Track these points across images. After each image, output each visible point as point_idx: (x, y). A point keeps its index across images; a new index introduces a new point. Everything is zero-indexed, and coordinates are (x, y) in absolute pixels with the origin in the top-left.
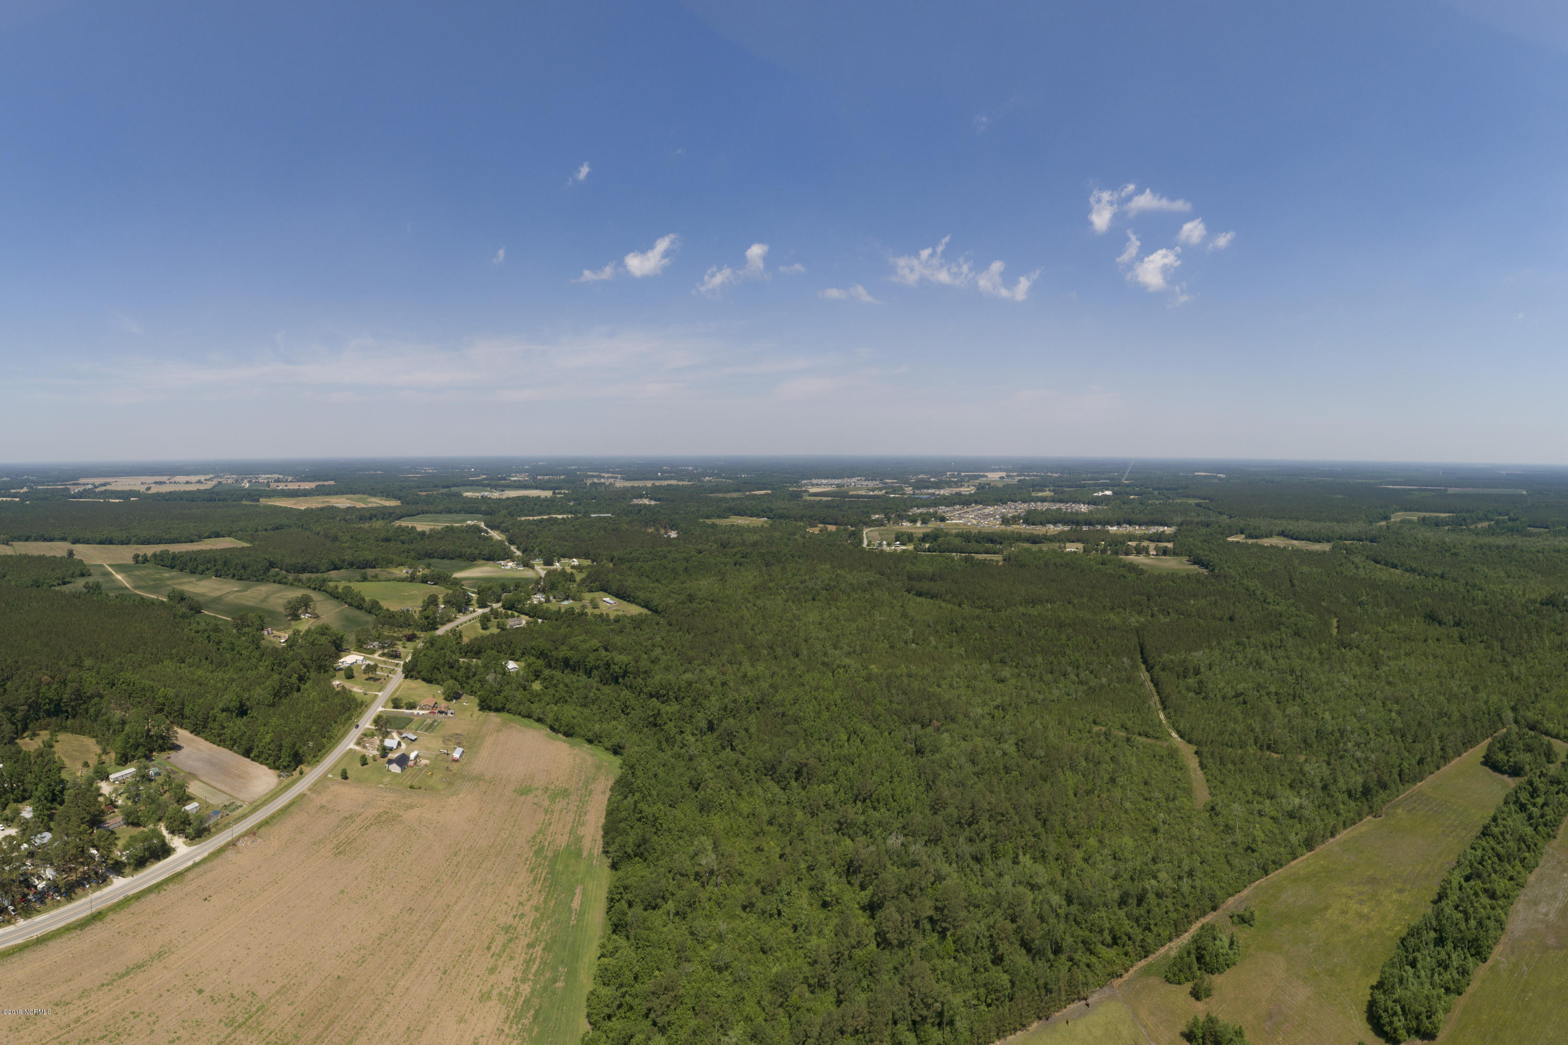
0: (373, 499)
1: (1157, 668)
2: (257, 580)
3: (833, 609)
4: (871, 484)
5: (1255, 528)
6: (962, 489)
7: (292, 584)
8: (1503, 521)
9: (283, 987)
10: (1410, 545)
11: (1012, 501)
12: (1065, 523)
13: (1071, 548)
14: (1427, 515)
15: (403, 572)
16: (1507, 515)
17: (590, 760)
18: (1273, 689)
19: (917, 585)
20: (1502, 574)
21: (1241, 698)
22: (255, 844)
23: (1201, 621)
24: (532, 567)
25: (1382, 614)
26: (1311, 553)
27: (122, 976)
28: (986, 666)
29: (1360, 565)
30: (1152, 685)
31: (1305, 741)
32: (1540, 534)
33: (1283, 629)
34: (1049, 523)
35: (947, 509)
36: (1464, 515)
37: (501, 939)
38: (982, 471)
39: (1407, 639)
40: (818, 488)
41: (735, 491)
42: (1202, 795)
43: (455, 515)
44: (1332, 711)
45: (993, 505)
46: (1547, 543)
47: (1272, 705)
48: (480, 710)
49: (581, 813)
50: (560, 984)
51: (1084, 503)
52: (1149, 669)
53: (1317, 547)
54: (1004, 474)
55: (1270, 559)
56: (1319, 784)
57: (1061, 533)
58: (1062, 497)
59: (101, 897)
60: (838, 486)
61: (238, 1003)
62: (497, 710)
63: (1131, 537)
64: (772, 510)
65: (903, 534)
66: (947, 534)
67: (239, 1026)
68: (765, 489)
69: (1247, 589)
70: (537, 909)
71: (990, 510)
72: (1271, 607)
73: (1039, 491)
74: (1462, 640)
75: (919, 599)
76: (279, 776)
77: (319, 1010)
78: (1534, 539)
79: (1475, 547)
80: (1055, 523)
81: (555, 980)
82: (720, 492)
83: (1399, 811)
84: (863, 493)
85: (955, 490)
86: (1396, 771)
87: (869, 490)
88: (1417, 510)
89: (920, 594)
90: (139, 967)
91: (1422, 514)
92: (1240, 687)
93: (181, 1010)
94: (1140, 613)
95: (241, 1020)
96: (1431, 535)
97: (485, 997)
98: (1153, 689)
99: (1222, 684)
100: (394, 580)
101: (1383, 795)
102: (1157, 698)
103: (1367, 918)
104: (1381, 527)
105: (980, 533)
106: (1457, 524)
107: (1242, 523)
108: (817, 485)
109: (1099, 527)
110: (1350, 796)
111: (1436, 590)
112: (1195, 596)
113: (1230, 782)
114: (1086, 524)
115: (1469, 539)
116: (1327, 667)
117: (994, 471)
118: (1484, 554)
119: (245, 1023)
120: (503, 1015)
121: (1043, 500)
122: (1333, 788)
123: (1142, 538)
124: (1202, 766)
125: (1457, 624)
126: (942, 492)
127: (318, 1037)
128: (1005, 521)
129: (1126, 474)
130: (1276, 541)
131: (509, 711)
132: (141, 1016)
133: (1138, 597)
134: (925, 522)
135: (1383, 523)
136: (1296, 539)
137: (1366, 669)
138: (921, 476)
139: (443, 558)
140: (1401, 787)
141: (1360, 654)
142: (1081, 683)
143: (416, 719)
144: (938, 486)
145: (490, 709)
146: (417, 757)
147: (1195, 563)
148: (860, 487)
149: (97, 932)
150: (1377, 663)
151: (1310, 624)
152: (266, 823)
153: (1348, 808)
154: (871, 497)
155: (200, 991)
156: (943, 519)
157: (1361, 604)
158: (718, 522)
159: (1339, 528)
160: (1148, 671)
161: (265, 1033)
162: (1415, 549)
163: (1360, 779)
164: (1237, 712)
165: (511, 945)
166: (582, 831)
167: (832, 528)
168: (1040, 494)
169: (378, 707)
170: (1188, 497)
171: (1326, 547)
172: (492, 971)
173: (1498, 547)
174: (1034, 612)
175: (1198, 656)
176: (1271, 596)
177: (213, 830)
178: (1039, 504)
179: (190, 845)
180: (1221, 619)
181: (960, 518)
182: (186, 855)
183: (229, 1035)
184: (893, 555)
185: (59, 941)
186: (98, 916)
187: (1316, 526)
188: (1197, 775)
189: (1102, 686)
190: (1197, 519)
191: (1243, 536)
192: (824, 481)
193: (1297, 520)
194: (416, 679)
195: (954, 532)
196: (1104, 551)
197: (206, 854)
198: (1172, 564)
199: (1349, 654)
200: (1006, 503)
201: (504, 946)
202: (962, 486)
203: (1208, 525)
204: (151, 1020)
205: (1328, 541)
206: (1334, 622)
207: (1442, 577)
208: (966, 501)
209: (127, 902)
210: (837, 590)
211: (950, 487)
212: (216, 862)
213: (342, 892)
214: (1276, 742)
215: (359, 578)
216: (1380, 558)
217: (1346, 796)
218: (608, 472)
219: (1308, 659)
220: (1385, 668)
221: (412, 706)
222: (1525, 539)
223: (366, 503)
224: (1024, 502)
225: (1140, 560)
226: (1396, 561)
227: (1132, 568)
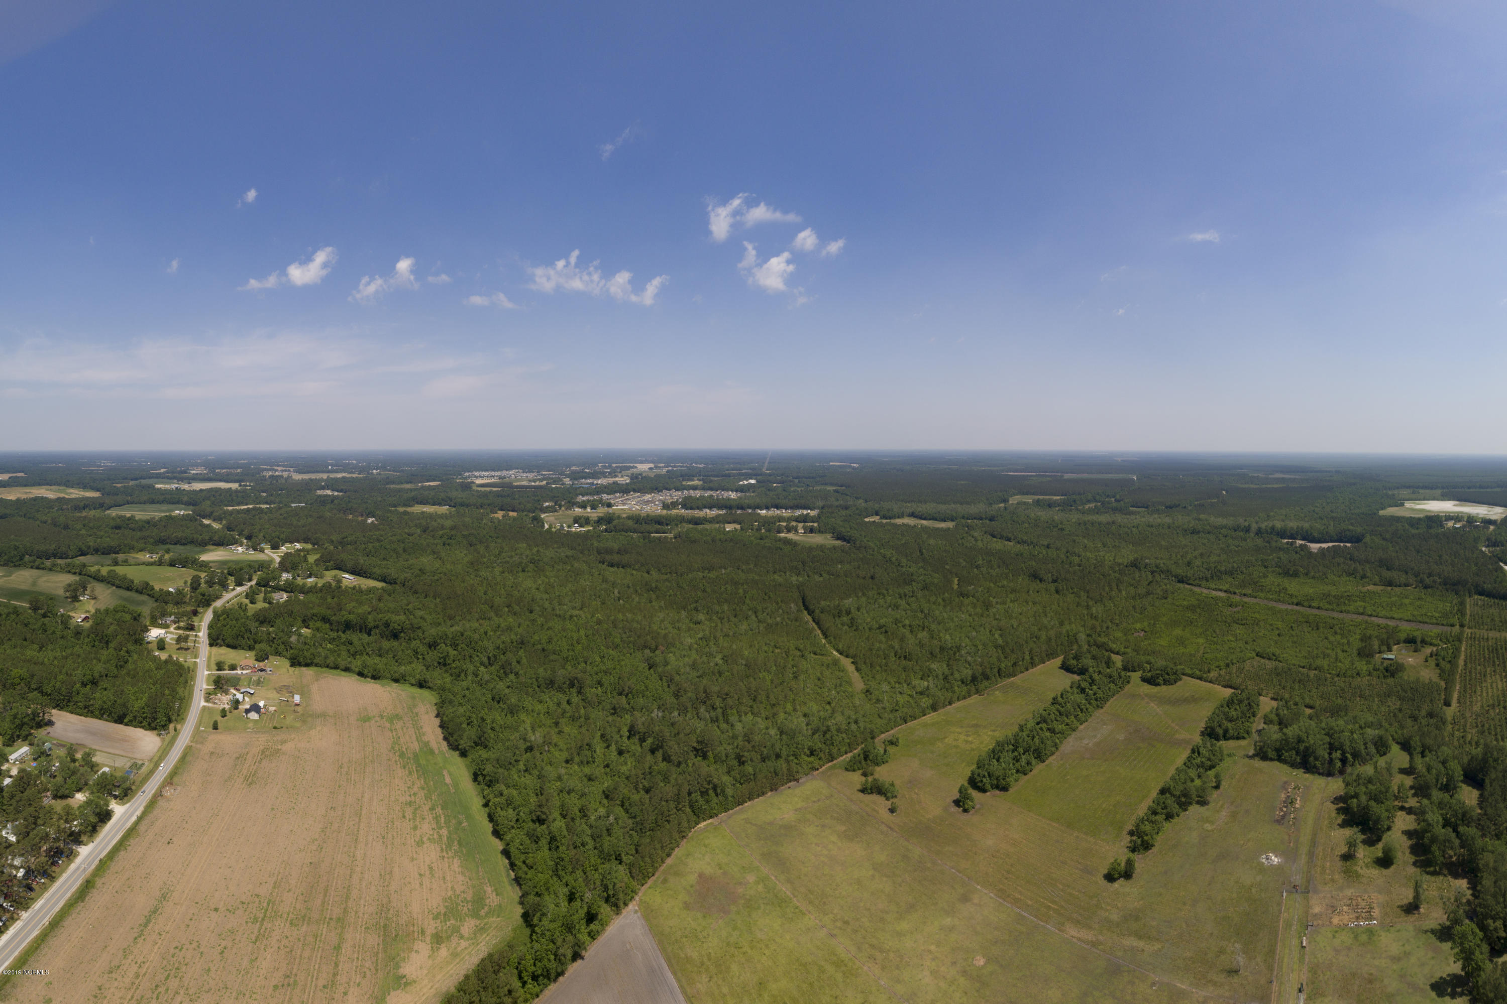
0: (72, 490)
1: (817, 611)
2: (15, 566)
3: (543, 578)
4: (531, 476)
5: (888, 510)
6: (617, 479)
7: (50, 570)
8: (1109, 503)
9: (275, 883)
10: (1023, 522)
11: (667, 489)
12: (720, 507)
13: (729, 528)
14: (1041, 497)
15: (147, 557)
16: (1114, 497)
17: (403, 694)
18: (907, 622)
19: (608, 558)
20: (1100, 545)
21: (883, 630)
22: (177, 791)
23: (849, 579)
24: (262, 551)
25: (994, 574)
26: (937, 529)
27: (146, 925)
28: (684, 614)
29: (979, 538)
30: (814, 624)
31: (931, 653)
32: (1139, 513)
33: (914, 584)
34: (705, 507)
35: (610, 497)
36: (1074, 497)
37: (409, 811)
38: (631, 463)
39: (1013, 591)
40: (482, 479)
41: (408, 483)
42: (859, 684)
43: (158, 505)
44: (951, 635)
45: (651, 493)
46: (1143, 519)
47: (907, 632)
48: (291, 666)
49: (418, 728)
50: (465, 824)
51: (732, 491)
52: (811, 612)
53: (943, 525)
54: (652, 465)
55: (903, 535)
56: (941, 677)
57: (718, 516)
58: (711, 485)
59: (78, 868)
60: (500, 477)
61: (250, 906)
62: (307, 665)
63: (780, 519)
64: (451, 500)
65: (580, 518)
66: (619, 517)
67: (263, 919)
68: (434, 480)
69: (884, 557)
70: (423, 789)
71: (648, 497)
72: (904, 569)
73: (688, 480)
74: (1057, 592)
75: (611, 569)
76: (159, 735)
77: (312, 887)
78: (1133, 517)
79: (1080, 524)
80: (710, 508)
81: (460, 823)
82: (394, 483)
83: (997, 692)
84: (525, 483)
85: (611, 480)
86: (996, 670)
87: (530, 481)
88: (1033, 494)
89: (612, 565)
90: (155, 912)
91: (1036, 497)
92: (883, 621)
93: (211, 928)
94: (798, 575)
95: (261, 916)
96: (1043, 514)
97: (420, 843)
98: (816, 627)
99: (869, 620)
100: (143, 564)
101: (986, 683)
102: (819, 632)
103: (971, 743)
104: (999, 508)
105: (648, 516)
106: (1066, 506)
107: (877, 506)
108: (480, 477)
109: (750, 511)
110: (963, 682)
111: (1041, 556)
112: (841, 562)
113: (878, 677)
114: (738, 508)
115: (1074, 517)
116: (949, 608)
117: (641, 462)
118: (1086, 529)
119: (265, 916)
120: (438, 849)
121: (695, 488)
122: (950, 678)
123: (789, 520)
124: (858, 669)
125: (1055, 581)
126: (599, 482)
127: (323, 903)
128: (666, 506)
129: (766, 465)
130: (907, 521)
131: (316, 665)
132: (185, 947)
133: (795, 563)
134: (594, 507)
135: (1002, 505)
136: (925, 519)
137: (979, 610)
138: (573, 468)
139: (176, 544)
140: (999, 680)
141: (975, 601)
142: (760, 621)
143: (242, 677)
144: (594, 475)
145: (300, 665)
146: (265, 706)
147: (838, 539)
148: (521, 478)
149: (98, 899)
150: (987, 606)
151: (936, 581)
152: (174, 773)
153: (958, 689)
154: (534, 487)
155: (216, 910)
156: (609, 505)
157: (978, 567)
158: (409, 509)
159: (961, 509)
160: (810, 615)
161: (285, 916)
162: (1027, 525)
163: (970, 672)
164: (882, 638)
165: (418, 812)
166: (425, 739)
167: (512, 514)
168: (690, 483)
169: (203, 672)
170: (826, 484)
171: (950, 525)
172: (415, 828)
173: (1100, 524)
174: (713, 575)
175: (848, 602)
176: (904, 561)
177: (133, 788)
178: (691, 491)
179: (124, 804)
180: (864, 578)
181: (624, 504)
182: (125, 813)
183: (260, 929)
184: (578, 535)
185: (70, 918)
186: (88, 886)
187: (942, 508)
188: (855, 676)
189: (777, 624)
190: (837, 503)
191: (878, 517)
192: (487, 474)
193: (925, 502)
194: (221, 646)
195: (624, 516)
196: (759, 530)
197: (141, 809)
198: (817, 539)
199: (966, 601)
200: (661, 491)
201: (414, 813)
202: (616, 476)
203: (846, 508)
204: (195, 945)
205: (952, 520)
206: (956, 581)
207: (1048, 547)
208: (625, 490)
209: (103, 866)
210: (541, 563)
211: (606, 477)
212: (156, 812)
213: (273, 809)
214: (910, 654)
215: (110, 562)
216: (996, 533)
217: (960, 683)
218: (278, 466)
219: (934, 603)
220: (994, 610)
221: (233, 667)
222: (1124, 516)
223: (67, 494)
224: (677, 490)
225: (791, 536)
226: (1010, 535)
227: (787, 542)
